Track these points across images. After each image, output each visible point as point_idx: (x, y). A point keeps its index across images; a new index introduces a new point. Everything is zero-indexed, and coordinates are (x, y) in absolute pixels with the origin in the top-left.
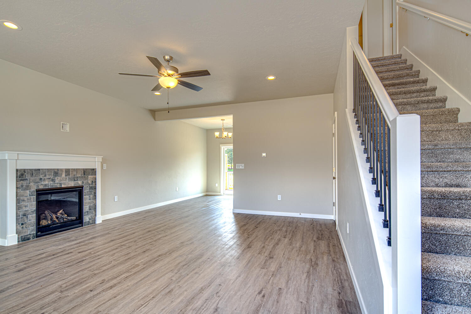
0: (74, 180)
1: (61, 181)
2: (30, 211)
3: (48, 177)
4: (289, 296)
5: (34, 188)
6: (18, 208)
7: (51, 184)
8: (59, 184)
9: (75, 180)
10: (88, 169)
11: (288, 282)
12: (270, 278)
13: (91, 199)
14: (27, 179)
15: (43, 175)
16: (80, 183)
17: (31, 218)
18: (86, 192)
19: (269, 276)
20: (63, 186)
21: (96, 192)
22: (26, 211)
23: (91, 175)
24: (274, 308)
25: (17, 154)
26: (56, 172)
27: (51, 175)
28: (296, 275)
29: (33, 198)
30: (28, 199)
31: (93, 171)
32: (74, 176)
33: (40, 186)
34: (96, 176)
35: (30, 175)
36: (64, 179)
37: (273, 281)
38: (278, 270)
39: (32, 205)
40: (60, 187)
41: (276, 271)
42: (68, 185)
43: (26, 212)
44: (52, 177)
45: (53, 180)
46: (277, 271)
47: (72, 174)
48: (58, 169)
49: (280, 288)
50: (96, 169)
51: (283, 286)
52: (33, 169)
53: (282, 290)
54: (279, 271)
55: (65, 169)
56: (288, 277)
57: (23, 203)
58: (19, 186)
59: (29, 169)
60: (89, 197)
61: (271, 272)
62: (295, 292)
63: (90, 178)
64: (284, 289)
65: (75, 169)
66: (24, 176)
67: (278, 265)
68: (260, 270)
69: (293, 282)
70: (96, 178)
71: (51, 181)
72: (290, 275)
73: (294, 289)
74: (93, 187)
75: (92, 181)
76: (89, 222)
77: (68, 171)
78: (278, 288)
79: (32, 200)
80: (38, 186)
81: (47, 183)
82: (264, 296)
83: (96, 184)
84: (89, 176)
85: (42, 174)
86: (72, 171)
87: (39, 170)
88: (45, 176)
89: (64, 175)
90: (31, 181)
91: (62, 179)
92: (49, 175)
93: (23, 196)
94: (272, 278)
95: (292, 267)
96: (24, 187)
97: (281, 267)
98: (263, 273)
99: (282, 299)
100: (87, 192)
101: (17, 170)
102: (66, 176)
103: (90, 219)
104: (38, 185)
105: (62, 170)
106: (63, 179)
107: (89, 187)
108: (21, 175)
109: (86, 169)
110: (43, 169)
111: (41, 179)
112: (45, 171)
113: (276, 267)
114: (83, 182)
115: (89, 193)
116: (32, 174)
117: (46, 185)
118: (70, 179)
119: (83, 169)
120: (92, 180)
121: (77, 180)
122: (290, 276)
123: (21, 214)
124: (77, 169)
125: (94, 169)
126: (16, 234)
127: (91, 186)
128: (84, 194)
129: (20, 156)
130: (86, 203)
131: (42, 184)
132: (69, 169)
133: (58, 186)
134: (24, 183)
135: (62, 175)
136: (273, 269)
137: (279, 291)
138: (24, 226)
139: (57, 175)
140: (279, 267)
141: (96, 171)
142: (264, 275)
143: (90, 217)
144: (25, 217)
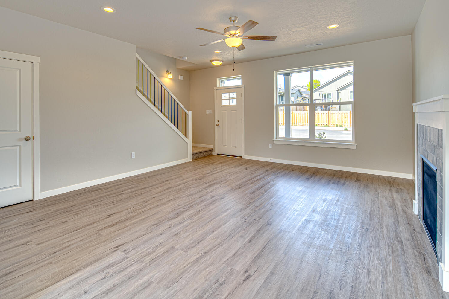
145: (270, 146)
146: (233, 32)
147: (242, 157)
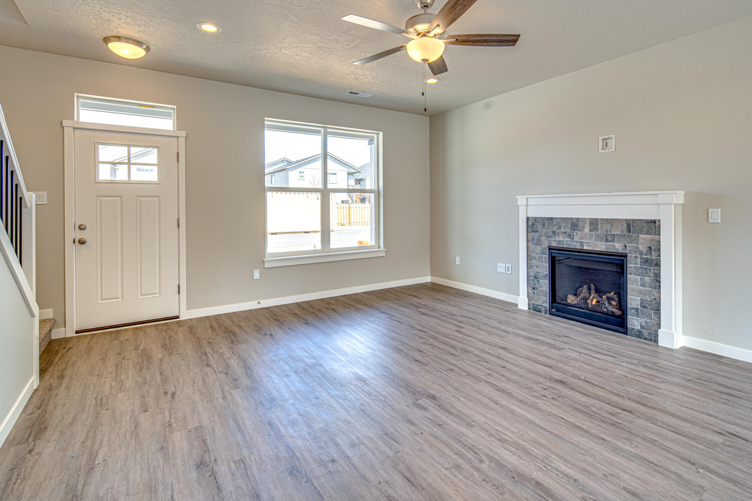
0: (607, 239)
1: (582, 239)
2: (541, 274)
3: (563, 231)
4: (129, 409)
5: (545, 245)
6: (529, 266)
7: (567, 241)
8: (578, 244)
9: (607, 241)
10: (638, 220)
11: (136, 427)
12: (172, 418)
13: (647, 285)
14: (538, 231)
15: (557, 227)
16: (618, 247)
17: (543, 284)
18: (633, 269)
19: (176, 420)
20: (585, 248)
21: (660, 272)
22: (537, 272)
23: (647, 234)
24: (145, 390)
25: (526, 199)
26: (575, 224)
27: (567, 227)
28: (121, 448)
29: (545, 257)
30: (539, 257)
31: (653, 226)
32: (607, 232)
33: (552, 242)
34: (660, 238)
35: (541, 226)
36: (588, 237)
37: (164, 416)
38: (165, 440)
39: (543, 266)
40: (581, 248)
41: (167, 434)
42: (595, 247)
43: (537, 274)
44: (569, 231)
45: (570, 235)
46: (165, 437)
47: (601, 228)
48: (578, 219)
49: (146, 411)
50: (659, 221)
51: (142, 418)
52: (544, 218)
53: (142, 411)
54: (162, 439)
55: (590, 219)
56: (137, 436)
57: (534, 262)
58: (530, 238)
59: (540, 218)
60: (642, 279)
61: (176, 428)
62: (120, 417)
63: (644, 239)
64: (139, 413)
65: (608, 219)
66: (535, 226)
67: (171, 452)
68: (200, 422)
69: (126, 430)
70: (659, 242)
71: (568, 237)
72: (135, 440)
73: (121, 421)
74: (652, 261)
75: (650, 248)
76: (639, 331)
77: (594, 223)
78: (150, 410)
79: (543, 259)
80: (551, 243)
81: (561, 239)
82: (166, 393)
83: (659, 256)
84: (640, 235)
85: (555, 226)
86: (603, 224)
87: (552, 219)
88: (560, 228)
89: (587, 230)
90: (542, 233)
91: (584, 236)
92: (565, 227)
93: (534, 252)
94: (168, 419)
95: (136, 462)
96: (535, 240)
97: (162, 448)
98: (190, 420)
99: (138, 402)
100: (636, 268)
101: (528, 219)
102: (591, 230)
103: (642, 327)
104: (551, 240)
105: (583, 220)
106: (586, 236)
107: (641, 258)
108: (533, 224)
109: (634, 221)
110: (556, 218)
111: (554, 232)
112: (559, 221)
113: (174, 446)
114: (625, 246)
115: (640, 271)
116: (544, 224)
117: (559, 242)
118: (599, 238)
119: (626, 220)
120: (649, 245)
121: (613, 241)
122: (133, 439)
123: (532, 274)
124: (612, 219)
125: (654, 222)
126: (528, 297)
127: (645, 257)
128: (628, 270)
129: (530, 200)
130: (633, 290)
131: (555, 240)
132: (597, 220)
133: (578, 247)
134: (536, 235)
135: (584, 229)
136: (177, 436)
137: (146, 408)
138: (535, 291)
139: (576, 228)
140: (167, 448)
141: (660, 226)
142: (185, 417)
143: (644, 324)
144: (536, 280)
145: (257, 274)
146: (422, 27)
147: (177, 317)
